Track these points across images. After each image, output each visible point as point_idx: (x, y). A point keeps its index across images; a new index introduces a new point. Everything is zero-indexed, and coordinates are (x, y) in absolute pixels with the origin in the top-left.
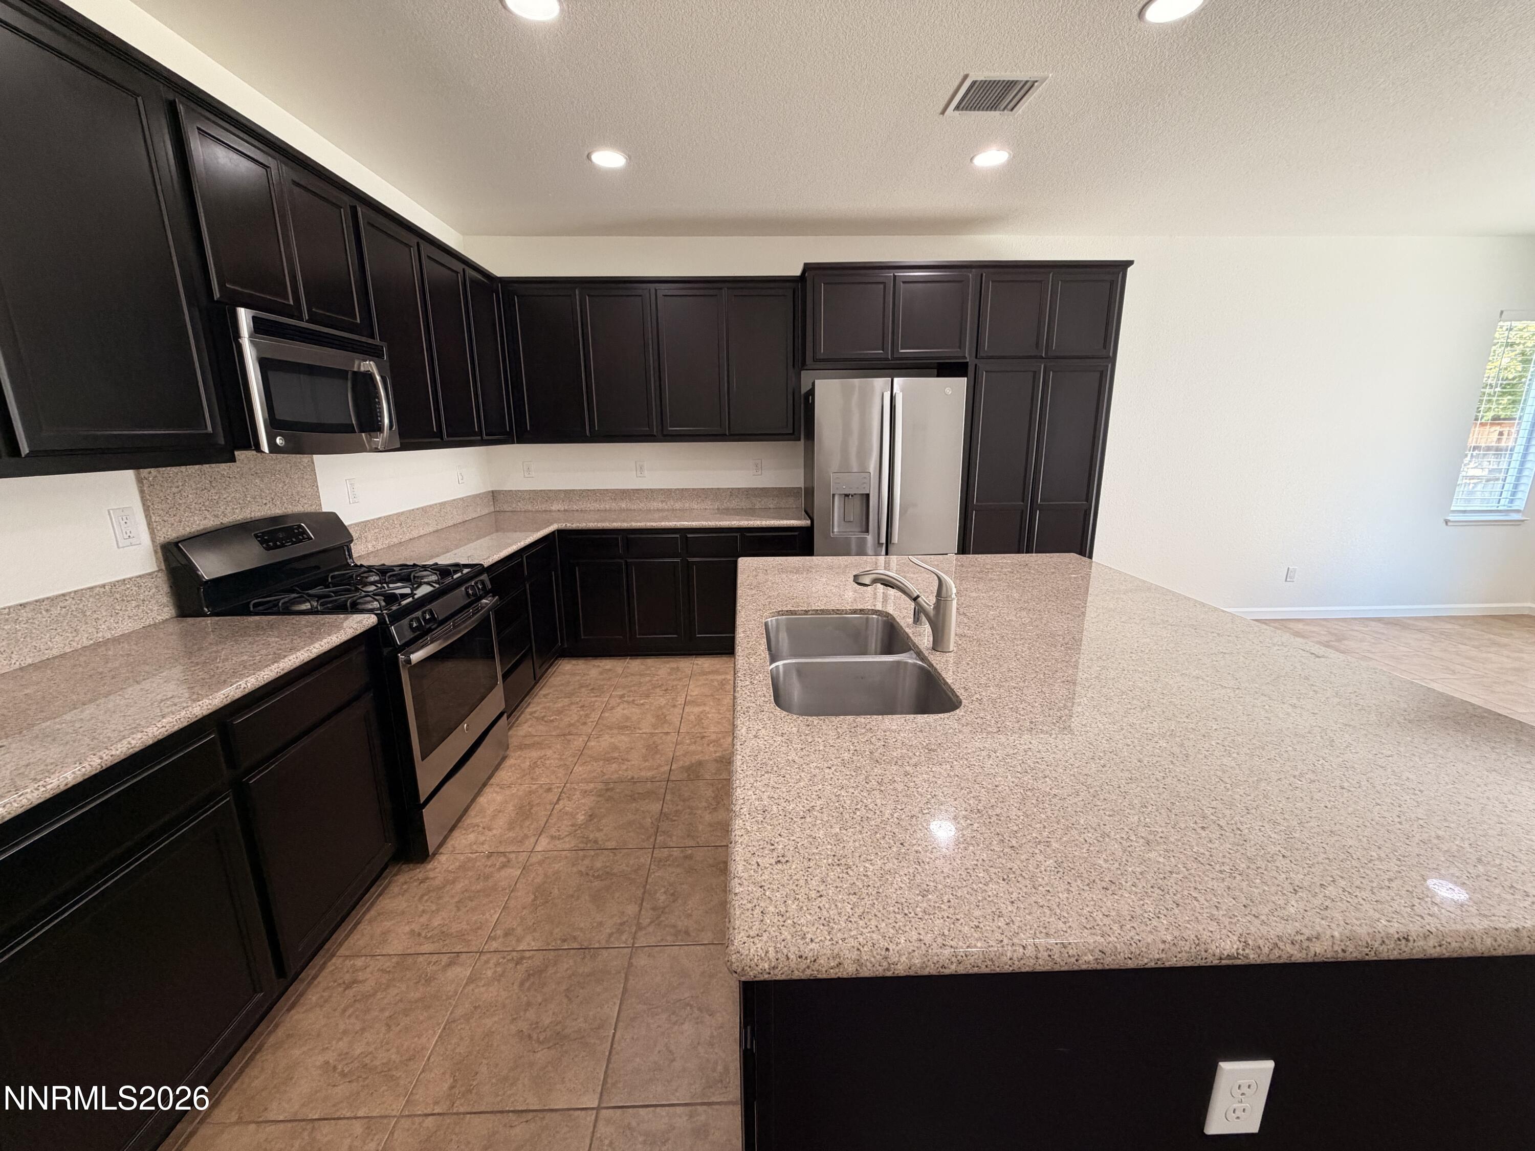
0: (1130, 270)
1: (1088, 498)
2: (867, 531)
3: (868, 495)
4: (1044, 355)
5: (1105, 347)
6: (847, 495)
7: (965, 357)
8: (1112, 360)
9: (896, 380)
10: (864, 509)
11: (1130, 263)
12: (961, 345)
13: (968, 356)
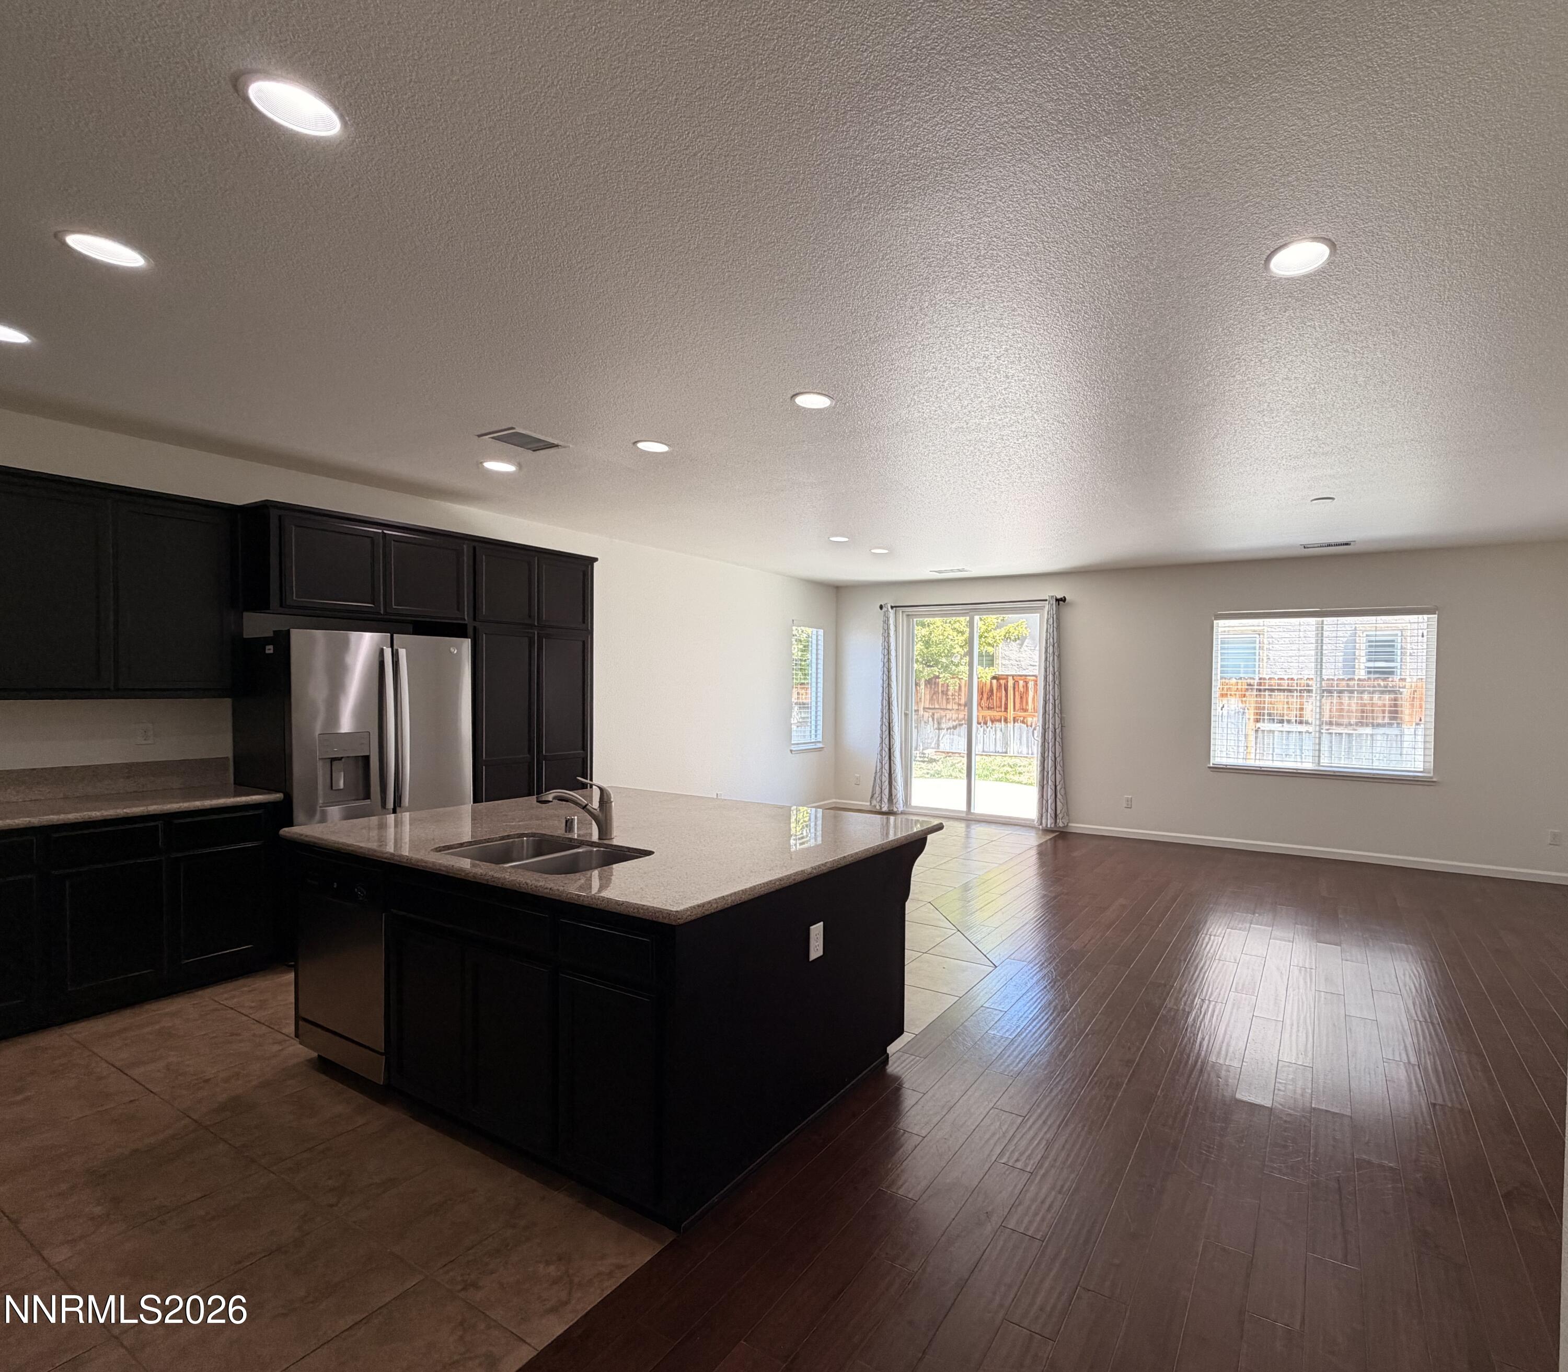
0: (595, 564)
1: (584, 748)
2: (367, 796)
3: (367, 759)
4: (536, 624)
5: (584, 622)
6: (333, 760)
7: (465, 620)
8: (591, 632)
9: (395, 635)
10: (361, 772)
11: (596, 560)
12: (459, 608)
13: (467, 617)
